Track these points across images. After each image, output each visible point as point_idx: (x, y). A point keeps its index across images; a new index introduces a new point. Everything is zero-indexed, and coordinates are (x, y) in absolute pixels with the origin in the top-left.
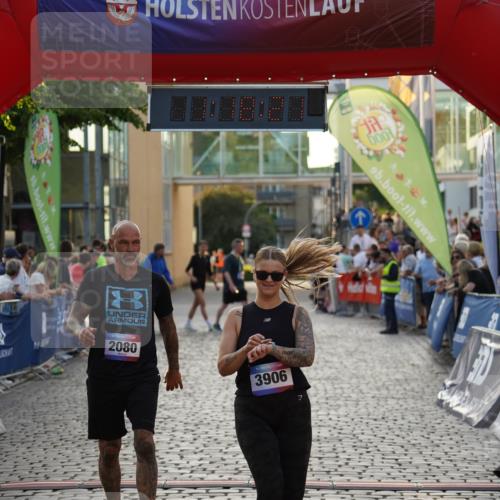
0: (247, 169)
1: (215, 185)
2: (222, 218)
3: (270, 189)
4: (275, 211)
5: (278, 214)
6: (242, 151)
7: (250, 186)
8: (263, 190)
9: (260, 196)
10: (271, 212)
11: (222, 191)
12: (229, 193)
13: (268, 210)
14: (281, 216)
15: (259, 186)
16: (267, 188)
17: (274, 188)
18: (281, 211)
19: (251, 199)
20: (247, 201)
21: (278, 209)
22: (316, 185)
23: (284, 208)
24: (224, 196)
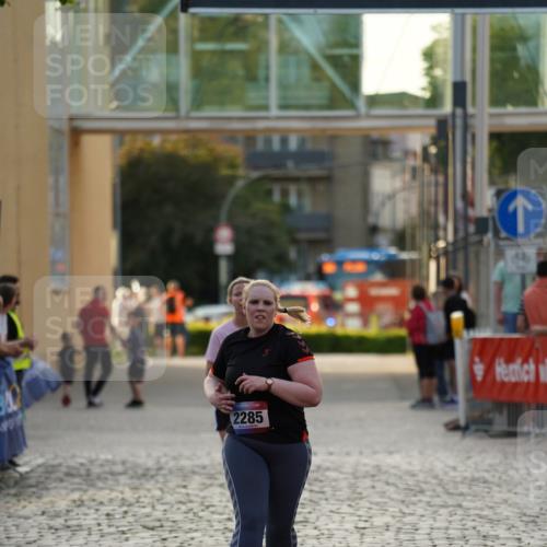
0: (223, 97)
1: (150, 132)
2: (168, 209)
3: (276, 146)
4: (285, 194)
5: (293, 201)
6: (213, 52)
7: (231, 137)
8: (260, 146)
9: (254, 160)
10: (277, 197)
11: (169, 147)
12: (184, 152)
13: (269, 193)
14: (300, 207)
15: (250, 138)
16: (268, 141)
17: (284, 141)
18: (300, 195)
19: (233, 166)
20: (225, 172)
21: (293, 189)
22: (375, 135)
23: (305, 187)
24: (171, 160)
